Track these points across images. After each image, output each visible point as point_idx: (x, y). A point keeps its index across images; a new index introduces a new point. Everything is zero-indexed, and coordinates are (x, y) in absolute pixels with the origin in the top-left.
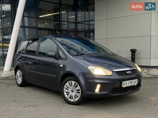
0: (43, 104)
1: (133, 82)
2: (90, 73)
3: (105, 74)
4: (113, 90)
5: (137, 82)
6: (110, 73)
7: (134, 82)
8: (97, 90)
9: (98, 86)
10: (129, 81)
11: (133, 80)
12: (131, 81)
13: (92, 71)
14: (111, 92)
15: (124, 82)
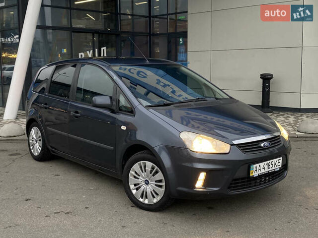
0: (86, 208)
1: (273, 163)
2: (185, 148)
3: (215, 149)
4: (231, 184)
5: (280, 164)
6: (225, 148)
7: (276, 164)
8: (199, 184)
9: (202, 176)
10: (266, 163)
11: (274, 160)
12: (268, 162)
13: (188, 144)
14: (229, 188)
15: (255, 166)
